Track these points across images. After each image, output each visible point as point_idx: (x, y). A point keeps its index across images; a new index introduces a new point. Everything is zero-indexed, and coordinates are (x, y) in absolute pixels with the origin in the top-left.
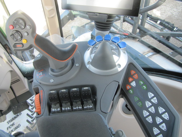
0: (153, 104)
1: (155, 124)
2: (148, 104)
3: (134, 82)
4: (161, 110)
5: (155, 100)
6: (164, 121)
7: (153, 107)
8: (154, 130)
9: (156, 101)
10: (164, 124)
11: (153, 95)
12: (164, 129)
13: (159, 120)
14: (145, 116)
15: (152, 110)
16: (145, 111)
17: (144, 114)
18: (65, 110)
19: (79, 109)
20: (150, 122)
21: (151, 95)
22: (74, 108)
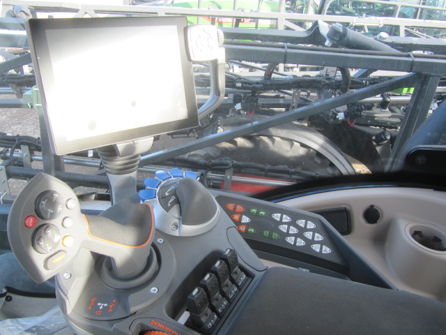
0: (289, 224)
1: (310, 242)
2: (283, 228)
3: (244, 216)
4: (301, 223)
5: (286, 219)
6: (314, 231)
7: (291, 227)
8: (313, 248)
9: (289, 218)
10: (316, 235)
11: (279, 215)
12: (321, 239)
13: (309, 235)
14: (293, 243)
15: (293, 230)
16: (288, 238)
17: (290, 242)
18: (223, 310)
19: (235, 292)
20: (302, 244)
21: (277, 216)
22: (231, 297)
